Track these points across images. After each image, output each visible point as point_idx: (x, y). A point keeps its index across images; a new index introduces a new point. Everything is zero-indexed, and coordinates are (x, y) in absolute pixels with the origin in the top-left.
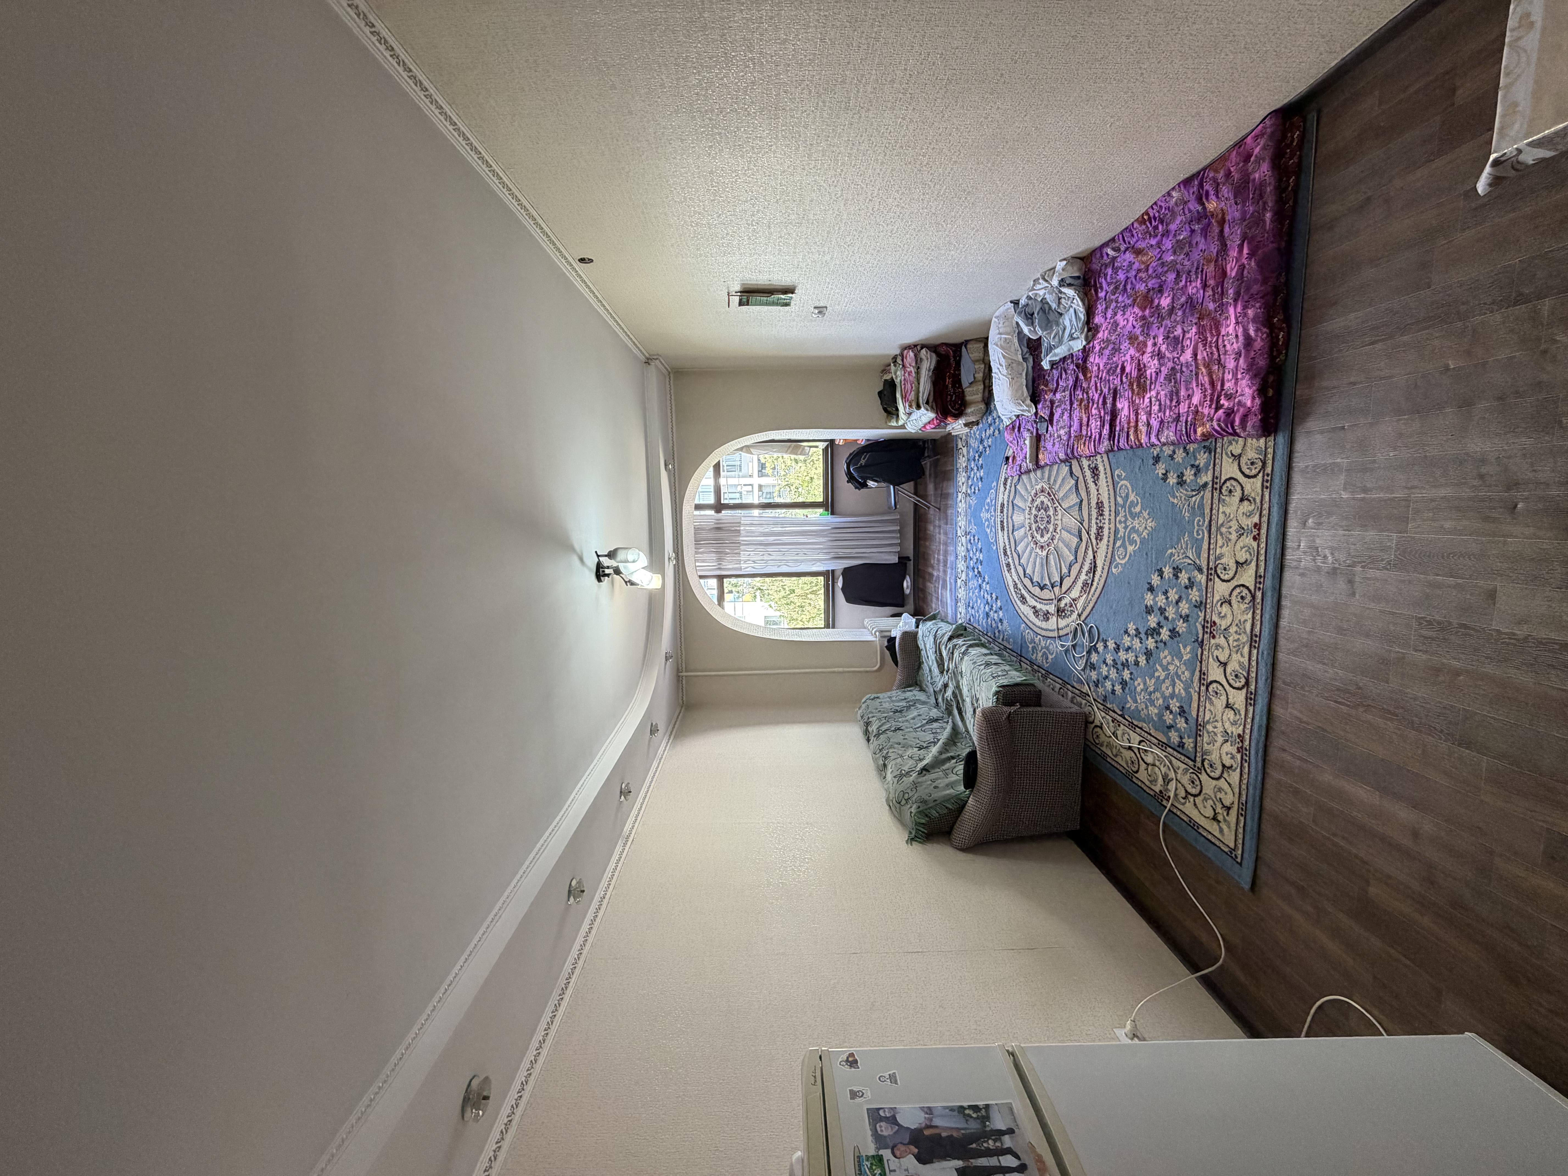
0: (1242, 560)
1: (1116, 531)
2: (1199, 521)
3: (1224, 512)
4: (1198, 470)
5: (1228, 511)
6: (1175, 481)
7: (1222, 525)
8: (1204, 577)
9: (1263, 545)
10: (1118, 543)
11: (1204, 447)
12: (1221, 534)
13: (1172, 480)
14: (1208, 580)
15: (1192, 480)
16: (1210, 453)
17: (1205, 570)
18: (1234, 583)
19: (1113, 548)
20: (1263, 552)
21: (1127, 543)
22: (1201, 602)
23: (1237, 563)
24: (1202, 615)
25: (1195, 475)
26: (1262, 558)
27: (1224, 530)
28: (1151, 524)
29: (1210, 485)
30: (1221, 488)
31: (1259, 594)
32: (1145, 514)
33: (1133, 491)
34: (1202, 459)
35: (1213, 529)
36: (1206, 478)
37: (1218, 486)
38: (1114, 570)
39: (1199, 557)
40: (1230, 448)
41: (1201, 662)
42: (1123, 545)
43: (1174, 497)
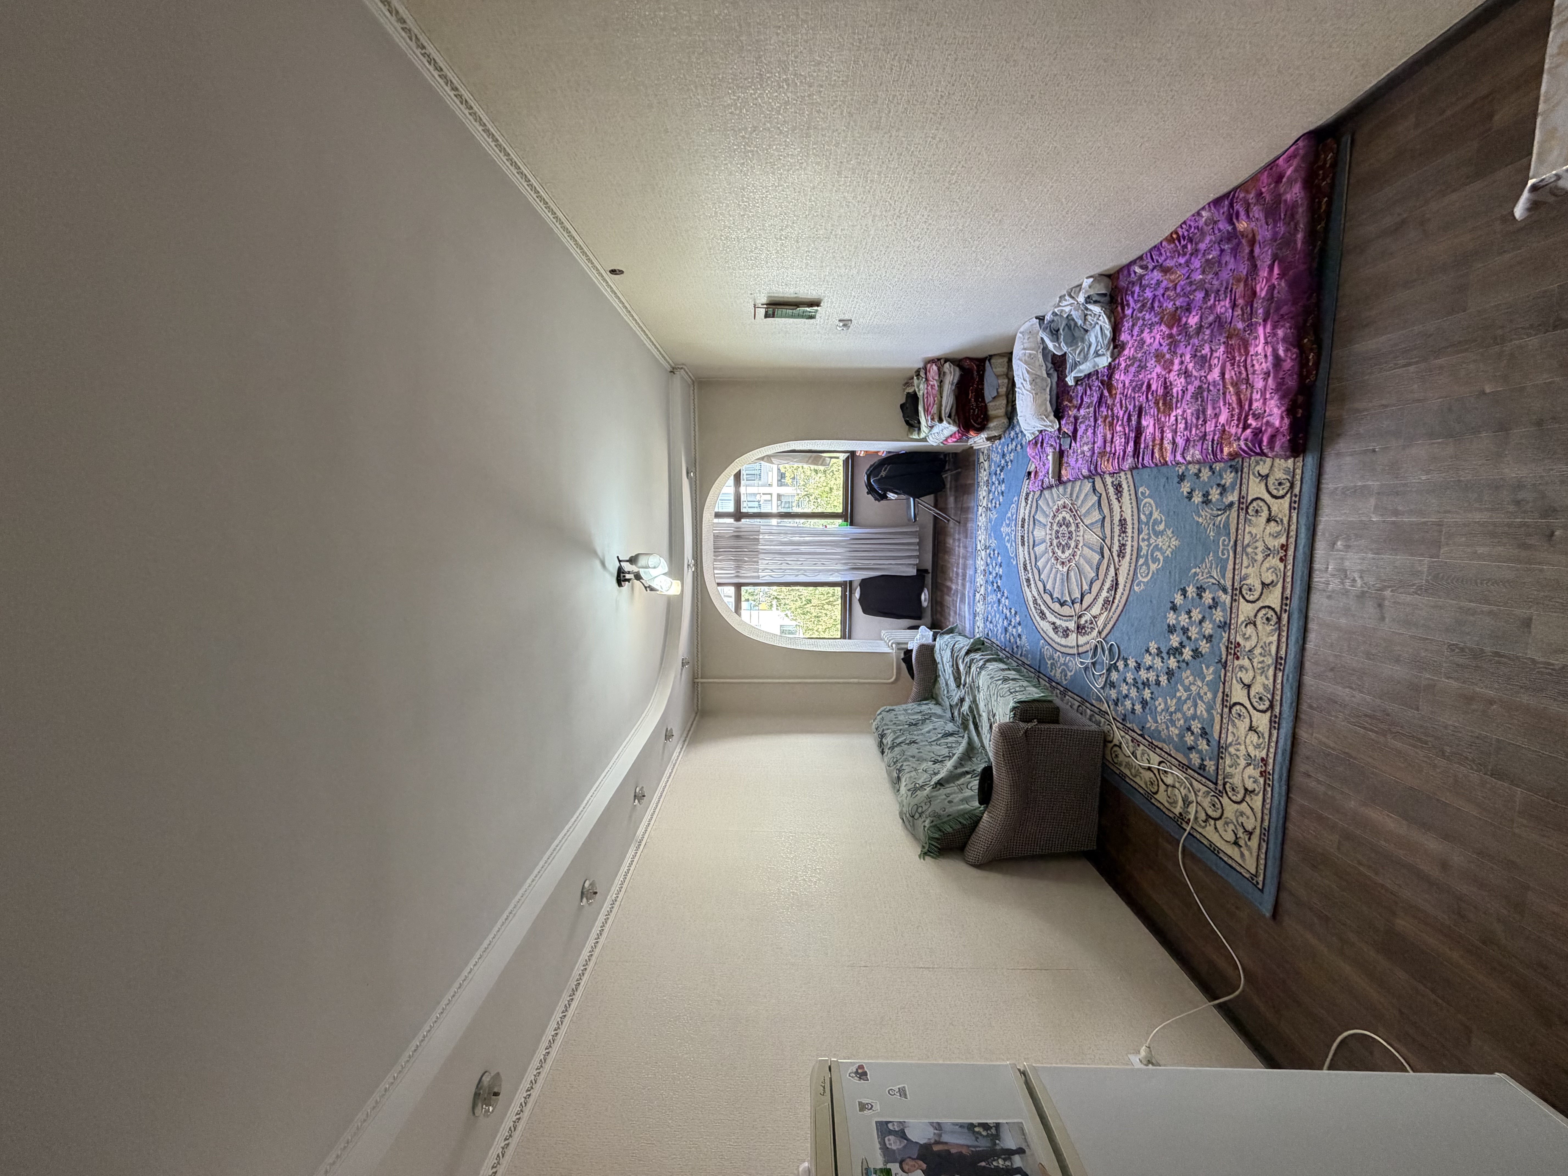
0: (1267, 581)
1: (1139, 549)
2: (1224, 540)
3: (1250, 532)
4: (1223, 489)
5: (1254, 531)
6: (1200, 500)
7: (1248, 545)
8: (1229, 598)
9: (1290, 567)
10: (1141, 561)
11: (1231, 466)
12: (1247, 554)
13: (1197, 498)
14: (1233, 600)
15: (1217, 500)
16: (1237, 472)
17: (1230, 591)
18: (1260, 604)
19: (1136, 566)
20: (1289, 574)
21: (1150, 561)
22: (1225, 623)
23: (1263, 584)
24: (1226, 635)
25: (1221, 494)
26: (1289, 580)
27: (1249, 550)
28: (1175, 542)
29: (1236, 505)
30: (1247, 508)
31: (1285, 616)
32: (1169, 532)
33: (1157, 509)
34: (1228, 478)
35: (1239, 549)
36: (1233, 497)
37: (1244, 505)
38: (1136, 588)
39: (1224, 577)
40: (1258, 468)
41: (1224, 684)
42: (1146, 563)
43: (1200, 516)
